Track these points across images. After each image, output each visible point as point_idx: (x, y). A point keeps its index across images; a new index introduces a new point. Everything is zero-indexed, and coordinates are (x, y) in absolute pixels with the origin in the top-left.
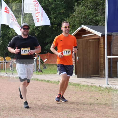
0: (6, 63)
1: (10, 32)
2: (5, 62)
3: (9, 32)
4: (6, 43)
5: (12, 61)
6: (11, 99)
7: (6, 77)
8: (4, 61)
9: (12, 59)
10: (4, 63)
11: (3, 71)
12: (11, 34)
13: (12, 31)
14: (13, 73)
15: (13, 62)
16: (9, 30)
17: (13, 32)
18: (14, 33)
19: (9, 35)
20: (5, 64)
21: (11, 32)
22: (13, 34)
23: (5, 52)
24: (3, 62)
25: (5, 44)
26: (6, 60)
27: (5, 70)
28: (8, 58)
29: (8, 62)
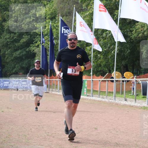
0: (125, 82)
1: (133, 31)
2: (123, 81)
3: (131, 31)
4: (126, 49)
5: (135, 79)
6: (135, 143)
7: (125, 105)
8: (122, 79)
9: (135, 76)
10: (121, 83)
11: (120, 95)
12: (135, 35)
13: (136, 30)
14: (136, 100)
15: (136, 81)
16: (132, 28)
17: (138, 30)
18: (140, 33)
19: (132, 35)
20: (123, 84)
21: (136, 32)
22: (138, 35)
23: (124, 65)
24: (120, 81)
25: (124, 52)
26: (124, 78)
27: (122, 93)
28: (128, 75)
29: (128, 81)
